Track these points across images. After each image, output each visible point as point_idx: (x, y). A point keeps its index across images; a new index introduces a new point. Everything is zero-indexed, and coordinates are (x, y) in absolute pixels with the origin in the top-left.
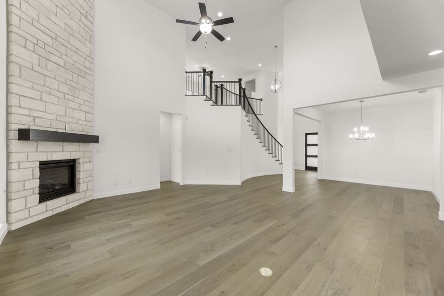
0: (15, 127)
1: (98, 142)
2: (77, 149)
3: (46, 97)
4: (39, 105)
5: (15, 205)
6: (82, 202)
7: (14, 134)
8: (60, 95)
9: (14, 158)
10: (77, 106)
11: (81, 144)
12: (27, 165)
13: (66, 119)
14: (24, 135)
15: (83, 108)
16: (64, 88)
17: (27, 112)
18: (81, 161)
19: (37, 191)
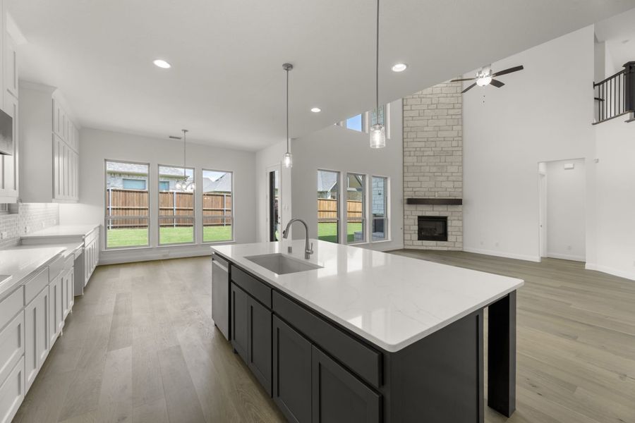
0: (406, 198)
1: (461, 204)
2: (446, 209)
3: (421, 178)
4: (418, 184)
5: (407, 237)
6: (450, 249)
7: (406, 201)
8: (431, 174)
9: (406, 213)
10: (445, 179)
11: (449, 206)
12: (412, 217)
13: (436, 190)
14: (411, 202)
15: (451, 178)
16: (434, 169)
17: (411, 189)
18: (449, 218)
19: (417, 232)
